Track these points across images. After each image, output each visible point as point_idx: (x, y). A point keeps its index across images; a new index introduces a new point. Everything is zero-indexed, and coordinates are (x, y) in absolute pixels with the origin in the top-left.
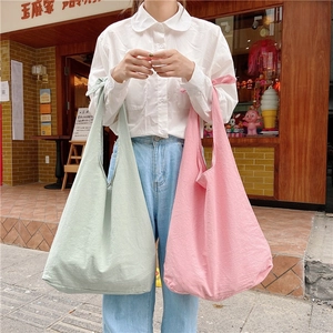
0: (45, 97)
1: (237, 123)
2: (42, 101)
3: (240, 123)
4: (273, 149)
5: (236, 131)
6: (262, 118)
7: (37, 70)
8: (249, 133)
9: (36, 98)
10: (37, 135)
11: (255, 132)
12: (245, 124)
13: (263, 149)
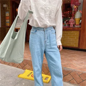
0: (7, 14)
1: (66, 23)
2: (6, 16)
3: (68, 23)
4: (79, 32)
5: (66, 25)
6: (75, 21)
7: (5, 6)
8: (71, 26)
9: (5, 14)
10: (5, 26)
11: (72, 26)
12: (69, 23)
13: (75, 31)
